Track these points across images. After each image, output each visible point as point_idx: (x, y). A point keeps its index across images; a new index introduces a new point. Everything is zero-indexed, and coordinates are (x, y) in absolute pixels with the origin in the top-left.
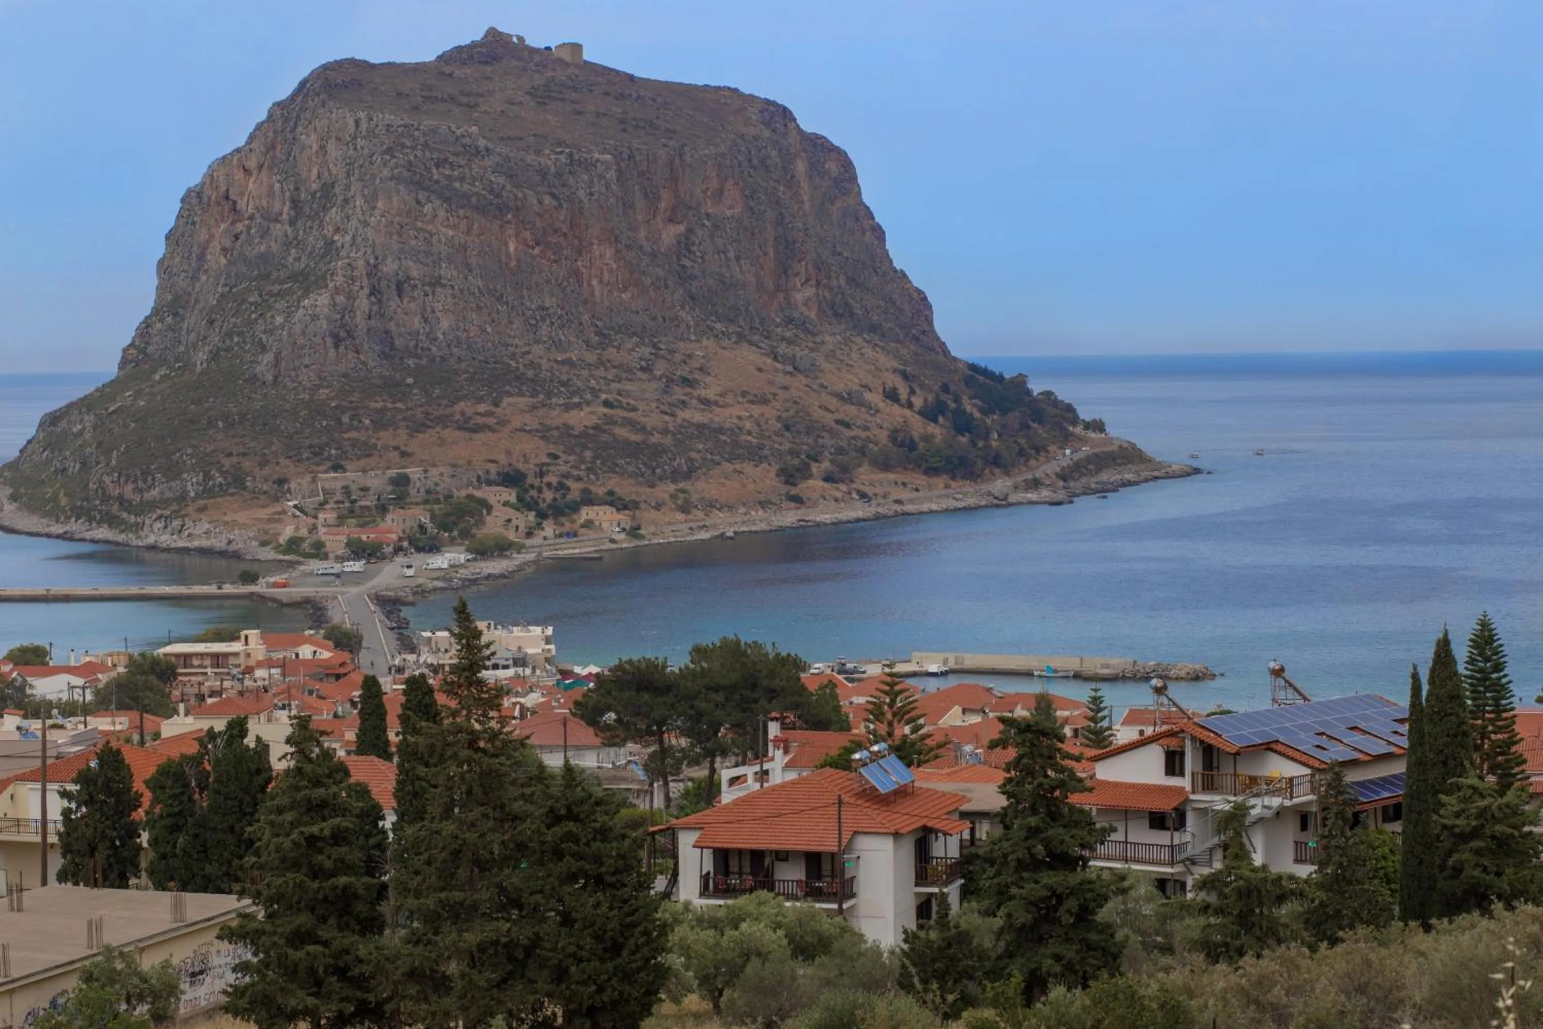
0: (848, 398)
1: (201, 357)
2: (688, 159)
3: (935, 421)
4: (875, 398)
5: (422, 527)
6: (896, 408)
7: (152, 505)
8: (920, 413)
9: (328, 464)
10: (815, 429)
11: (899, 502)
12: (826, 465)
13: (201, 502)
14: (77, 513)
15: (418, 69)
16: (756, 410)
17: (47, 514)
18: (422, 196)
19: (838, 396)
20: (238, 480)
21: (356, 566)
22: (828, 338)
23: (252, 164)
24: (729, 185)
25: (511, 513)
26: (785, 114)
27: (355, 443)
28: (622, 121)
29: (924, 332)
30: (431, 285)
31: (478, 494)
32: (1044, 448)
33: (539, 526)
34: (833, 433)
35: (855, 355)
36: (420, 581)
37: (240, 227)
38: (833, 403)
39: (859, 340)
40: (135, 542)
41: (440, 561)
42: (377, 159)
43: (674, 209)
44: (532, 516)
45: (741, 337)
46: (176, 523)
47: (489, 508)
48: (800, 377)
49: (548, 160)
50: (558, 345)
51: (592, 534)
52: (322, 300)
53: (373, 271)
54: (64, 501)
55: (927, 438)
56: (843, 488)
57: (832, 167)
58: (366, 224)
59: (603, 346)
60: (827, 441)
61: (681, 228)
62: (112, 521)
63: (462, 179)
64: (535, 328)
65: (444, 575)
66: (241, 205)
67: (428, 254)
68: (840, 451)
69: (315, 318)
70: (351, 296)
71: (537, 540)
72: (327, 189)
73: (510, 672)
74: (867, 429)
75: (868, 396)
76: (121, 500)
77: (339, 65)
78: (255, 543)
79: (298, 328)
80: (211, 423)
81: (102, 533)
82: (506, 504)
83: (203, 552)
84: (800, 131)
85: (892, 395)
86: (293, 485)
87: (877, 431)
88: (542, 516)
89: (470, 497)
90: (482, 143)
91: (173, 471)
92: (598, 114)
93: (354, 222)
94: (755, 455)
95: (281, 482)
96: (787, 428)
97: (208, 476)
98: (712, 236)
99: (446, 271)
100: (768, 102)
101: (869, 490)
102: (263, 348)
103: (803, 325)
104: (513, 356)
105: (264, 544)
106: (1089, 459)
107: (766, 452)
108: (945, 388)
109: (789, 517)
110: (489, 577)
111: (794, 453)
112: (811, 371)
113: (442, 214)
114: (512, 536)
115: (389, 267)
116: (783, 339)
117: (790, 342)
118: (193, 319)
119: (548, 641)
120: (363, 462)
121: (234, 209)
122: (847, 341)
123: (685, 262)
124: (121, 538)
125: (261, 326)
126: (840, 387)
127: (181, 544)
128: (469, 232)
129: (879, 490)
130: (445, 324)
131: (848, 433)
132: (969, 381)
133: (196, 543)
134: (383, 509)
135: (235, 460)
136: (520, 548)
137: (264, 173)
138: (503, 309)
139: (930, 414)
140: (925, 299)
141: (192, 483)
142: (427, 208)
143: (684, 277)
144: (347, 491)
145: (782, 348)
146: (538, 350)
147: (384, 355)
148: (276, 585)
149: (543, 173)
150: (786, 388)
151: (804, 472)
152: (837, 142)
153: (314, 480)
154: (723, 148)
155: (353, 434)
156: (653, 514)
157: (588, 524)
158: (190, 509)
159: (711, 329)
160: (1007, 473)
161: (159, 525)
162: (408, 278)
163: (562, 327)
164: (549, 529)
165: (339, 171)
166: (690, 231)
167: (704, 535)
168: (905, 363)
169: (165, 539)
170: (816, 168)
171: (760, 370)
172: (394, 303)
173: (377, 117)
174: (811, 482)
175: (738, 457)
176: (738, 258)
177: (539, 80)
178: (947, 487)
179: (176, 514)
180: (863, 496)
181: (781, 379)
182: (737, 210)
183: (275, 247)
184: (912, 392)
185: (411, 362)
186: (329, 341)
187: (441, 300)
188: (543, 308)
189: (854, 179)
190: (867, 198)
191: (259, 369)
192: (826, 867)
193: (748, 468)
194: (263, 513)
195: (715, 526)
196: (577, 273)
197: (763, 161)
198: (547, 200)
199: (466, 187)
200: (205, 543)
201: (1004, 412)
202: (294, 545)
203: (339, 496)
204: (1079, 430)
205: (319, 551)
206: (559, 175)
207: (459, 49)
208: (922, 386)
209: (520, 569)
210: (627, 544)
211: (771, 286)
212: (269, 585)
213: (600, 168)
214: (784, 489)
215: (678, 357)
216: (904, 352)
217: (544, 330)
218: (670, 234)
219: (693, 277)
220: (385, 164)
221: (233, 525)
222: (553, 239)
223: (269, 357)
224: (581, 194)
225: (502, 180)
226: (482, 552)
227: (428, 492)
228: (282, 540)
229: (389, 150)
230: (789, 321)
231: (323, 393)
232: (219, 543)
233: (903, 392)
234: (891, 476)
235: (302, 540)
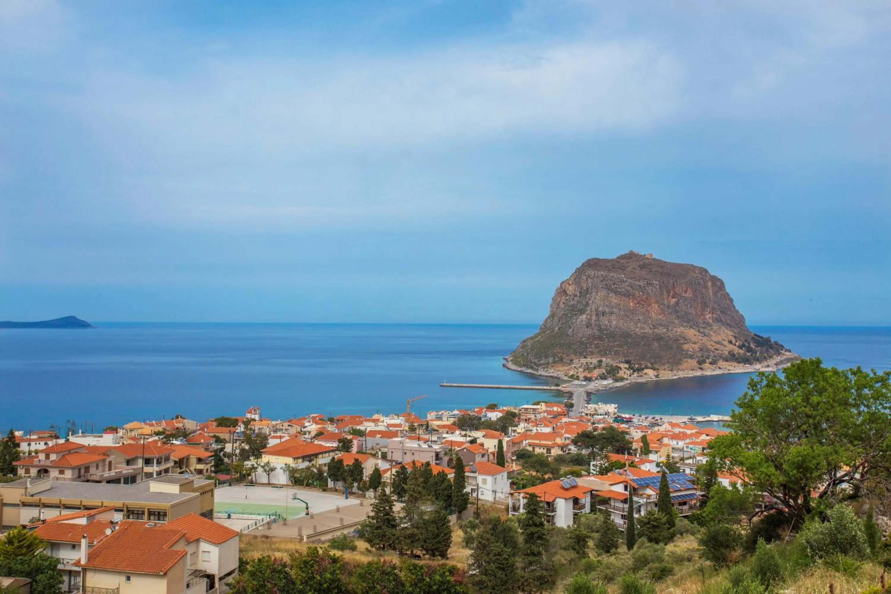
0: (718, 343)
1: (556, 329)
2: (678, 282)
3: (742, 349)
4: (726, 343)
5: (603, 374)
6: (731, 346)
7: (541, 365)
8: (738, 347)
9: (583, 356)
10: (708, 350)
11: (729, 370)
12: (710, 360)
13: (552, 365)
14: (524, 365)
15: (612, 260)
16: (693, 345)
17: (517, 366)
18: (609, 292)
19: (716, 342)
20: (562, 360)
21: (584, 383)
22: (715, 328)
23: (570, 283)
24: (689, 289)
25: (626, 370)
26: (706, 271)
27: (590, 351)
28: (662, 273)
29: (742, 326)
30: (611, 313)
31: (618, 365)
32: (772, 357)
33: (633, 374)
34: (713, 352)
35: (722, 332)
36: (599, 388)
37: (567, 298)
38: (714, 344)
39: (723, 328)
40: (536, 373)
41: (605, 382)
42: (599, 283)
43: (674, 295)
44: (632, 371)
45: (691, 327)
46: (546, 369)
47: (621, 369)
48: (706, 338)
49: (641, 283)
50: (643, 329)
51: (646, 376)
52: (584, 317)
53: (597, 310)
54: (522, 362)
55: (739, 354)
56: (714, 366)
57: (718, 283)
58: (595, 299)
59: (654, 329)
60: (711, 354)
61: (676, 300)
62: (532, 368)
63: (619, 288)
64: (636, 324)
65: (605, 386)
66: (568, 293)
67: (610, 306)
68: (715, 356)
69: (582, 321)
70: (591, 316)
71: (632, 377)
72: (587, 289)
73: (601, 417)
74: (722, 351)
75: (724, 342)
76: (535, 363)
77: (592, 260)
78: (563, 375)
79: (578, 323)
80: (557, 345)
81: (529, 371)
82: (625, 368)
83: (551, 377)
84: (709, 274)
85: (730, 342)
86: (574, 361)
87: (725, 351)
88: (634, 371)
89: (617, 366)
90: (625, 279)
91: (546, 357)
92: (656, 272)
93: (593, 298)
94: (691, 357)
95: (572, 360)
96: (701, 350)
97: (554, 358)
98: (684, 302)
99: (615, 310)
100: (701, 268)
101: (721, 367)
102: (570, 328)
103: (709, 324)
104: (631, 331)
105: (565, 376)
106: (785, 360)
107: (694, 356)
108: (746, 341)
109: (699, 373)
110: (617, 387)
111: (702, 357)
112: (709, 336)
113: (614, 296)
114: (625, 376)
115: (601, 309)
116: (702, 327)
117: (704, 328)
118: (556, 319)
119: (615, 408)
120: (591, 356)
121: (566, 293)
122: (719, 328)
123: (677, 308)
124: (533, 372)
125: (570, 322)
126: (716, 340)
127: (547, 375)
128: (621, 301)
129: (724, 367)
130: (614, 323)
131: (717, 352)
132: (753, 338)
133: (550, 375)
134: (595, 368)
135: (561, 355)
136: (627, 379)
137: (573, 285)
138: (629, 319)
139: (740, 347)
140: (743, 317)
141: (551, 360)
142: (610, 295)
143: (676, 312)
144: (587, 363)
145: (701, 330)
146: (637, 329)
147: (599, 330)
148: (564, 387)
149: (640, 286)
150: (701, 340)
151: (704, 362)
152: (719, 277)
153: (579, 360)
154: (687, 280)
155: (590, 349)
156: (663, 372)
157: (646, 374)
158: (550, 366)
159: (683, 324)
160: (760, 363)
161: (542, 370)
162: (605, 312)
163: (644, 324)
164: (636, 374)
165: (590, 285)
166: (678, 300)
167: (675, 377)
168: (735, 333)
169: (543, 373)
170: (714, 284)
171: (695, 335)
172: (601, 318)
173: (599, 273)
174: (706, 364)
175: (687, 358)
176: (691, 307)
177: (641, 263)
178: (743, 366)
179: (546, 367)
180: (720, 368)
181: (700, 338)
182: (691, 296)
183: (575, 303)
184: (736, 341)
185: (605, 332)
186: (585, 326)
187: (613, 317)
188: (639, 319)
189: (724, 287)
190: (728, 291)
191: (569, 333)
192: (551, 505)
193: (689, 360)
194: (566, 368)
195: (679, 375)
196: (648, 311)
197: (699, 283)
198: (641, 293)
199: (620, 290)
200: (552, 375)
201: (762, 347)
202: (572, 377)
203: (585, 364)
204: (783, 352)
205: (578, 378)
206: (644, 287)
207: (622, 256)
208: (739, 340)
209: (625, 385)
210: (654, 379)
211: (700, 314)
212: (563, 387)
213: (655, 285)
214: (698, 366)
215: (674, 332)
216: (736, 330)
217: (639, 325)
218: (673, 301)
219: (679, 312)
220: (600, 284)
221: (559, 371)
222: (643, 303)
223: (571, 330)
224: (650, 292)
225: (629, 288)
226: (617, 380)
227: (607, 364)
228: (570, 375)
229: (602, 281)
230: (704, 323)
231: (583, 339)
232: (555, 375)
233: (734, 341)
234: (728, 363)
235: (574, 375)
